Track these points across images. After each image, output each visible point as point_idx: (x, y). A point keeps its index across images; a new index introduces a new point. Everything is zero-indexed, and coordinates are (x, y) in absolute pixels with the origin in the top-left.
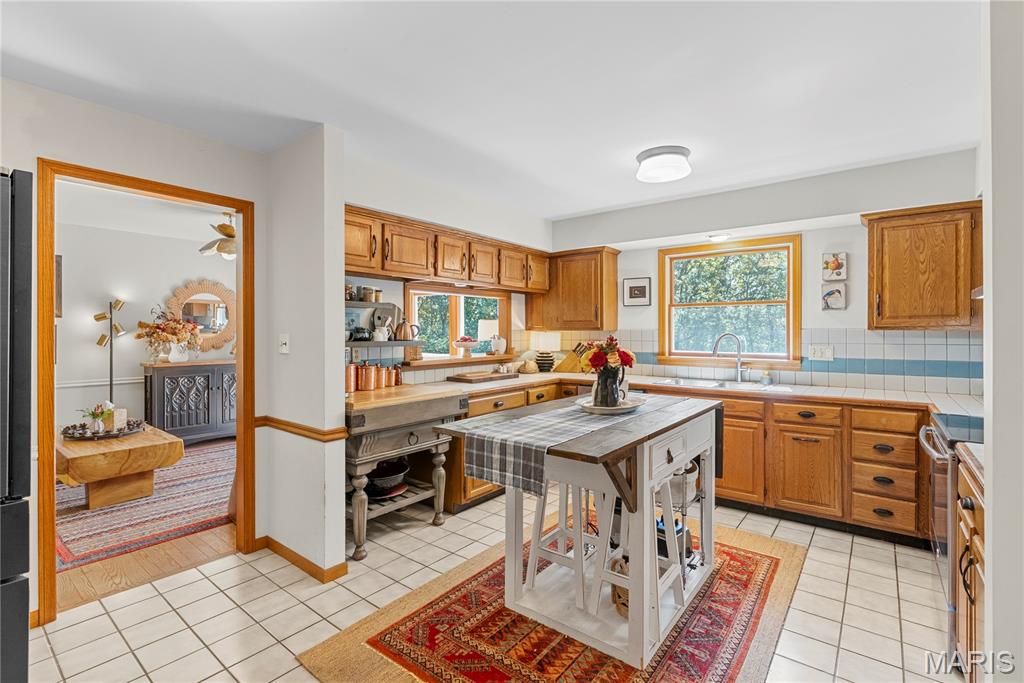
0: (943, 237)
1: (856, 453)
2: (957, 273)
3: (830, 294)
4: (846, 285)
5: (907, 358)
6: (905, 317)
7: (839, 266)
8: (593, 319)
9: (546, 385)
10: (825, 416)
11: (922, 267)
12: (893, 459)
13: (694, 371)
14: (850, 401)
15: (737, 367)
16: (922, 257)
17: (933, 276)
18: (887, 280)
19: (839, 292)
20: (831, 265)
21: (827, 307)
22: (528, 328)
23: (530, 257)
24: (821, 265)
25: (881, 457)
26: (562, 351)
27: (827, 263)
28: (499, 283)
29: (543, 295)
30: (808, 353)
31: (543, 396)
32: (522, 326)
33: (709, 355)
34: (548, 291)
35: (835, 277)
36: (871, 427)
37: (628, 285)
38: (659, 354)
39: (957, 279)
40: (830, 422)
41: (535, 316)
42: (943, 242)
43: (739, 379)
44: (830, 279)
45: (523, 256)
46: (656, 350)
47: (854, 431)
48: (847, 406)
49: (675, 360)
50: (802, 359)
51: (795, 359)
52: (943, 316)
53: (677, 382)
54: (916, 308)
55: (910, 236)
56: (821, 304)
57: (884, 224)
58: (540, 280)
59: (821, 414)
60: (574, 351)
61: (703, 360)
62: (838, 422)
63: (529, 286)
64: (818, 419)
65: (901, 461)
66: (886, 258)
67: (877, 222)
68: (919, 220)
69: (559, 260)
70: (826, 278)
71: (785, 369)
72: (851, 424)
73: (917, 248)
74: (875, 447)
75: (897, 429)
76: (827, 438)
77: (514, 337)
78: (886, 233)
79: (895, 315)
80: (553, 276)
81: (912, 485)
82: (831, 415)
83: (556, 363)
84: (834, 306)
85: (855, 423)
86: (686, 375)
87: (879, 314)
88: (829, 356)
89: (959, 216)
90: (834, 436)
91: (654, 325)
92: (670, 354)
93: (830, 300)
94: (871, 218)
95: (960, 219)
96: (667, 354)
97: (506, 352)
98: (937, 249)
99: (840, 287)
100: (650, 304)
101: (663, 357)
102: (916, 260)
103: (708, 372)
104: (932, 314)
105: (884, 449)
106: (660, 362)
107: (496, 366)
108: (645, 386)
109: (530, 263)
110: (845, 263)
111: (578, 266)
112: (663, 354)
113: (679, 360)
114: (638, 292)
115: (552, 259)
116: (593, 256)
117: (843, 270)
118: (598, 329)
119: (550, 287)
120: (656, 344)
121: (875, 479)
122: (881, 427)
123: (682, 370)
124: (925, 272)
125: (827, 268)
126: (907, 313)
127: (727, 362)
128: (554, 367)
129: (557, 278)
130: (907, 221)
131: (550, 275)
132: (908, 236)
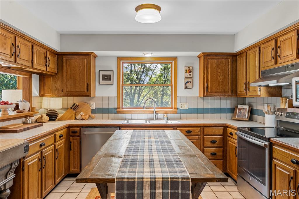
0: (225, 64)
1: (205, 145)
2: (228, 77)
3: (187, 83)
4: (192, 79)
5: (210, 107)
6: (214, 92)
7: (190, 72)
8: (85, 91)
9: (61, 129)
10: (195, 132)
11: (219, 74)
12: (216, 145)
13: (134, 116)
14: (203, 125)
15: (153, 113)
16: (219, 71)
17: (222, 78)
18: (209, 78)
19: (190, 82)
20: (188, 71)
21: (186, 88)
22: (42, 95)
23: (48, 52)
24: (184, 71)
25: (213, 145)
26: (63, 109)
27: (186, 70)
28: (32, 66)
29: (52, 76)
30: (180, 106)
31: (62, 136)
32: (38, 94)
33: (142, 108)
34: (56, 74)
35: (189, 76)
36: (210, 134)
37: (101, 73)
38: (117, 108)
39: (228, 79)
40: (197, 134)
41: (46, 88)
42: (225, 66)
43: (155, 119)
44: (187, 77)
45: (45, 51)
46: (116, 107)
47: (205, 137)
48: (203, 127)
49: (125, 111)
50: (177, 109)
51: (175, 109)
52: (225, 92)
53: (128, 122)
54: (217, 89)
55: (216, 63)
56: (184, 86)
57: (209, 57)
58: (54, 67)
59: (194, 131)
60: (71, 108)
61: (138, 111)
62: (199, 133)
63: (48, 70)
64: (193, 133)
65: (219, 146)
66: (209, 70)
67: (207, 56)
68: (218, 57)
69: (64, 56)
70: (186, 76)
71: (171, 113)
72: (203, 134)
73: (218, 67)
74: (211, 142)
75: (217, 134)
76: (196, 140)
77: (34, 101)
78: (209, 61)
79: (211, 91)
80: (60, 66)
81: (221, 154)
82: (197, 131)
83: (60, 115)
84: (188, 88)
85: (205, 133)
86: (130, 118)
87: (207, 91)
88: (186, 108)
89: (229, 57)
90: (198, 139)
91: (115, 94)
92: (122, 108)
93: (187, 85)
94: (205, 54)
95: (229, 59)
96: (121, 108)
97: (29, 110)
98: (223, 68)
99: (190, 80)
100: (113, 84)
101: (118, 110)
102: (218, 71)
103: (140, 116)
104: (222, 91)
105: (213, 142)
106: (118, 112)
107: (24, 119)
108: (119, 125)
109: (49, 56)
110: (192, 70)
111: (76, 62)
112: (119, 108)
113: (127, 111)
114: (107, 78)
115: (59, 56)
116: (86, 57)
117: (191, 74)
118: (88, 96)
119: (57, 72)
120: (116, 104)
121: (211, 154)
122: (212, 134)
123: (128, 116)
124: (220, 76)
125: (186, 72)
126: (215, 91)
127: (149, 111)
128: (58, 118)
129: (62, 67)
130: (215, 57)
131: (57, 65)
132: (215, 62)
